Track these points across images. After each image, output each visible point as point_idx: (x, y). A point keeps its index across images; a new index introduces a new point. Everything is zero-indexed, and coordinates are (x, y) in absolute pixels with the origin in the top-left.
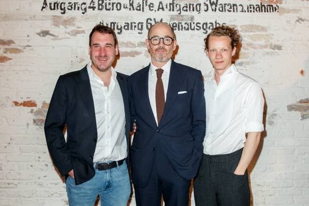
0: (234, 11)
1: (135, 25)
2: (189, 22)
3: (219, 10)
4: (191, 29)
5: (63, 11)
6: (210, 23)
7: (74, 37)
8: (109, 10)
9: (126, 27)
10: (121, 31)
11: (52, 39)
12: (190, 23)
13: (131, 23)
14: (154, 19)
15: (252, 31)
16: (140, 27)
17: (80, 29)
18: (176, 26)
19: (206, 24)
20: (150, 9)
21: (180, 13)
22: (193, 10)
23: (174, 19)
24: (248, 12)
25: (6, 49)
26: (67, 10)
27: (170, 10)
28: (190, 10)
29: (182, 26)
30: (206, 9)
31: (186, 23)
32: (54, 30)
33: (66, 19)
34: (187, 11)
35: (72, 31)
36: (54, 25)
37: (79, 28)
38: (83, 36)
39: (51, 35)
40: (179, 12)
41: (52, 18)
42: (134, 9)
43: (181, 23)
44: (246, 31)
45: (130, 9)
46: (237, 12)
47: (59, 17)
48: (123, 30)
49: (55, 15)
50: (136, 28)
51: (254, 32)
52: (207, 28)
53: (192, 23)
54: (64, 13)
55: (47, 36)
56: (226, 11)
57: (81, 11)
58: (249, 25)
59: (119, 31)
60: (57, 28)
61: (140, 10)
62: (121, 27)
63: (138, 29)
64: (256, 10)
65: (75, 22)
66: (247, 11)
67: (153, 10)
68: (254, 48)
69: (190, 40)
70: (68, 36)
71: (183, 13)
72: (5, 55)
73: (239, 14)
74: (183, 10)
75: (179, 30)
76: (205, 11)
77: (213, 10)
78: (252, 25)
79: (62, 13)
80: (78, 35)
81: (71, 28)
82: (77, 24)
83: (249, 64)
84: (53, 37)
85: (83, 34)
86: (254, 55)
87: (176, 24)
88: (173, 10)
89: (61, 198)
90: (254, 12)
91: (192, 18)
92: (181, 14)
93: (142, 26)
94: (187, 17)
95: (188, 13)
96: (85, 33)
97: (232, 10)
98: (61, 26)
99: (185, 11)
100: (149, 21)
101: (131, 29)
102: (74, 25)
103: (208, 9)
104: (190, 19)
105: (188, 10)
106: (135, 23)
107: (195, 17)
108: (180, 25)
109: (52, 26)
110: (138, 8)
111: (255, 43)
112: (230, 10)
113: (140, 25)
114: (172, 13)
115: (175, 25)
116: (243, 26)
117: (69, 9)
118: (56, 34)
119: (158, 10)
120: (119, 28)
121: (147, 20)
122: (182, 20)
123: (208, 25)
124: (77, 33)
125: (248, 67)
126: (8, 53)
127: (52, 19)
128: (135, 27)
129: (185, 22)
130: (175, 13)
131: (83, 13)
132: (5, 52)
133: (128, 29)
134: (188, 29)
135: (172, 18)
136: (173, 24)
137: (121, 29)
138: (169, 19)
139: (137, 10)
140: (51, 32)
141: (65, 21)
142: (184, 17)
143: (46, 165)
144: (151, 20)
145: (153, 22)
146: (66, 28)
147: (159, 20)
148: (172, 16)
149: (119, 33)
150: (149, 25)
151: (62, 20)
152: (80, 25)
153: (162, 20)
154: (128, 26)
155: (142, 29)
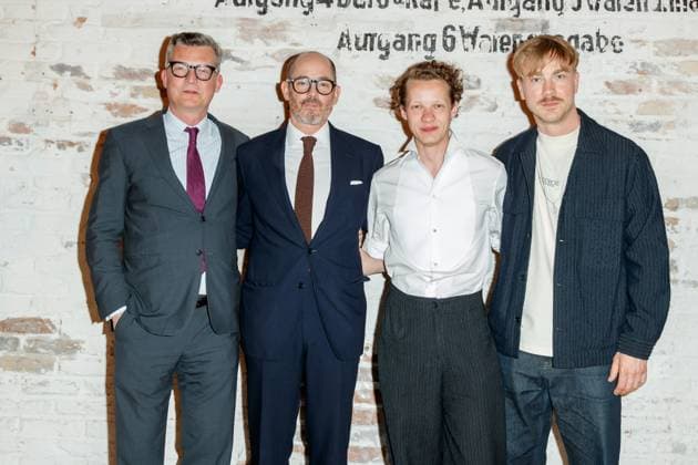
0: (639, 9)
1: (418, 39)
3: (606, 6)
5: (261, 9)
6: (585, 36)
8: (362, 6)
9: (399, 45)
10: (388, 53)
11: (236, 69)
13: (410, 36)
14: (461, 27)
15: (680, 54)
16: (429, 44)
17: (296, 48)
18: (508, 44)
19: (577, 38)
20: (451, 6)
21: (519, 13)
22: (548, 8)
23: (504, 27)
24: (672, 10)
25: (136, 88)
26: (270, 7)
27: (495, 8)
28: (540, 8)
30: (576, 5)
32: (239, 49)
33: (267, 25)
34: (532, 9)
35: (280, 52)
36: (243, 38)
37: (296, 44)
39: (234, 59)
40: (516, 11)
41: (239, 22)
42: (415, 6)
43: (518, 36)
44: (667, 54)
45: (408, 6)
46: (646, 10)
47: (254, 21)
48: (392, 50)
49: (244, 16)
50: (421, 47)
51: (686, 55)
52: (577, 46)
54: (264, 12)
55: (226, 62)
56: (622, 8)
57: (300, 9)
58: (673, 41)
59: (384, 53)
60: (249, 44)
61: (429, 7)
62: (388, 45)
63: (425, 48)
64: (691, 7)
65: (287, 33)
66: (669, 9)
67: (457, 7)
68: (686, 91)
70: (271, 62)
71: (524, 14)
72: (133, 101)
73: (652, 15)
74: (524, 7)
76: (574, 9)
77: (591, 8)
78: (682, 40)
79: (260, 13)
81: (278, 46)
82: (293, 36)
83: (674, 127)
84: (239, 64)
86: (686, 106)
87: (509, 38)
88: (503, 8)
90: (685, 10)
91: (545, 25)
92: (521, 17)
93: (433, 42)
94: (533, 24)
95: (536, 14)
97: (635, 6)
98: (257, 41)
99: (528, 9)
100: (449, 32)
101: (410, 48)
102: (285, 39)
103: (579, 6)
104: (540, 27)
105: (536, 7)
106: (417, 35)
107: (550, 24)
108: (518, 41)
109: (238, 40)
110: (426, 4)
111: (687, 79)
112: (631, 6)
113: (429, 39)
114: (499, 13)
115: (505, 40)
116: (661, 42)
117: (274, 4)
118: (244, 58)
119: (470, 7)
120: (384, 45)
121: (446, 29)
122: (523, 29)
123: (581, 41)
125: (671, 134)
126: (140, 96)
127: (238, 25)
128: (418, 43)
129: (528, 34)
130: (508, 14)
131: (306, 13)
132: (133, 96)
133: (403, 48)
135: (501, 25)
136: (502, 39)
137: (387, 49)
138: (492, 25)
139: (423, 7)
140: (233, 54)
141: (266, 30)
142: (527, 23)
144: (453, 29)
145: (458, 35)
146: (268, 44)
147: (471, 31)
148: (499, 19)
149: (382, 57)
150: (449, 41)
151: (259, 28)
152: (297, 40)
153: (476, 30)
154: (403, 42)
155: (433, 49)
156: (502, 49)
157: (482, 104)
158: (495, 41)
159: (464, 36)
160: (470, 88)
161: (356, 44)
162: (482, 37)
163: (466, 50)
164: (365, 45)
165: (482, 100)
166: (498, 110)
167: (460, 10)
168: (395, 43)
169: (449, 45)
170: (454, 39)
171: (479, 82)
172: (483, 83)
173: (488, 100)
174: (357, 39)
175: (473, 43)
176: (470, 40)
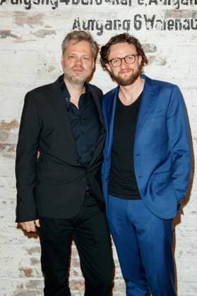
1: (119, 23)
2: (190, 19)
4: (193, 28)
5: (28, 6)
7: (42, 39)
8: (87, 4)
9: (108, 27)
10: (102, 32)
11: (14, 42)
12: (192, 20)
13: (115, 21)
14: (145, 16)
16: (126, 26)
17: (49, 29)
18: (172, 25)
20: (139, 3)
21: (179, 7)
22: (196, 3)
23: (170, 15)
26: (33, 5)
27: (165, 3)
28: (191, 3)
29: (180, 24)
31: (185, 21)
32: (15, 30)
33: (31, 16)
34: (187, 4)
35: (39, 31)
36: (17, 23)
37: (48, 27)
38: (53, 38)
39: (12, 36)
40: (177, 6)
41: (14, 14)
42: (118, 3)
43: (179, 20)
45: (113, 3)
47: (23, 14)
48: (104, 30)
49: (17, 10)
50: (121, 28)
53: (194, 20)
54: (29, 8)
55: (8, 38)
57: (50, 6)
59: (99, 31)
60: (20, 27)
61: (126, 4)
62: (102, 26)
63: (124, 28)
65: (42, 20)
67: (143, 4)
69: (191, 42)
70: (33, 37)
71: (182, 7)
74: (182, 3)
75: (176, 29)
79: (27, 8)
80: (47, 36)
81: (38, 28)
82: (46, 22)
84: (15, 39)
85: (53, 35)
87: (173, 22)
88: (169, 4)
89: (22, 245)
92: (180, 9)
93: (129, 25)
94: (187, 13)
95: (189, 7)
96: (55, 34)
98: (25, 25)
99: (184, 4)
100: (138, 18)
101: (115, 28)
102: (41, 24)
104: (192, 14)
105: (189, 3)
106: (119, 21)
108: (178, 23)
109: (14, 25)
110: (124, 2)
113: (126, 23)
114: (167, 7)
115: (171, 23)
117: (35, 3)
118: (20, 36)
119: (150, 4)
120: (99, 27)
121: (136, 16)
122: (181, 16)
124: (45, 34)
127: (14, 16)
128: (120, 25)
129: (184, 19)
130: (172, 7)
131: (54, 8)
133: (111, 29)
134: (188, 28)
135: (168, 14)
136: (169, 22)
137: (101, 29)
138: (163, 14)
139: (123, 4)
140: (12, 33)
141: (31, 19)
142: (184, 13)
143: (4, 202)
144: (140, 16)
145: (143, 20)
146: (32, 27)
147: (151, 17)
148: (167, 10)
149: (98, 34)
150: (138, 24)
151: (26, 17)
152: (49, 24)
153: (154, 17)
154: (111, 25)
155: (128, 29)
156: (169, 28)
157: (157, 61)
158: (165, 23)
159: (147, 21)
160: (150, 51)
161: (84, 26)
162: (158, 21)
163: (148, 29)
164: (88, 27)
165: (157, 58)
166: (167, 65)
167: (144, 5)
168: (106, 25)
169: (138, 26)
170: (140, 23)
171: (155, 47)
172: (158, 49)
173: (161, 59)
174: (84, 23)
175: (152, 25)
176: (150, 23)
